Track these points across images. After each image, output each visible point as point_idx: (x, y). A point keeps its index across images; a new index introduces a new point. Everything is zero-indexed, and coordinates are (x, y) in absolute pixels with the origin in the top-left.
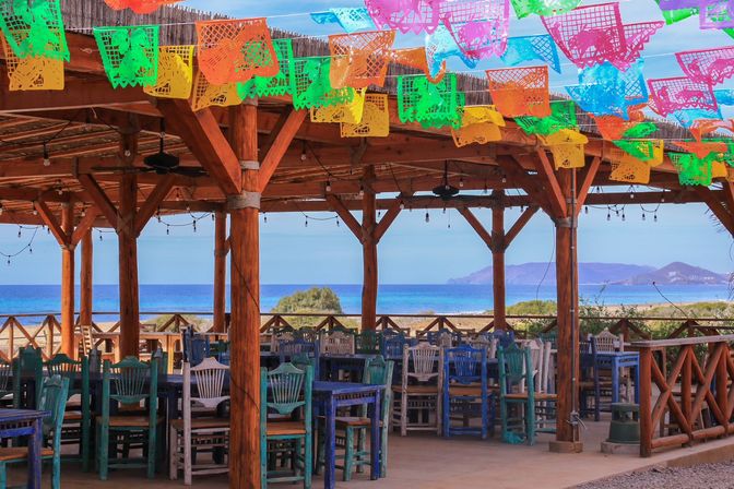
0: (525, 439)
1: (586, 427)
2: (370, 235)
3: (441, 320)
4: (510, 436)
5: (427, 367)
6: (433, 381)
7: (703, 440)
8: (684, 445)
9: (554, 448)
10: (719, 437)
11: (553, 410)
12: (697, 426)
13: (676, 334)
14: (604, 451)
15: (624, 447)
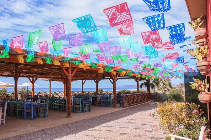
0: (111, 106)
1: (117, 105)
2: (97, 82)
3: (107, 92)
4: (109, 106)
5: (100, 98)
6: (100, 100)
7: (131, 106)
8: (129, 106)
9: (113, 107)
10: (133, 105)
11: (114, 102)
12: (131, 104)
13: (133, 93)
14: (119, 108)
15: (121, 107)
